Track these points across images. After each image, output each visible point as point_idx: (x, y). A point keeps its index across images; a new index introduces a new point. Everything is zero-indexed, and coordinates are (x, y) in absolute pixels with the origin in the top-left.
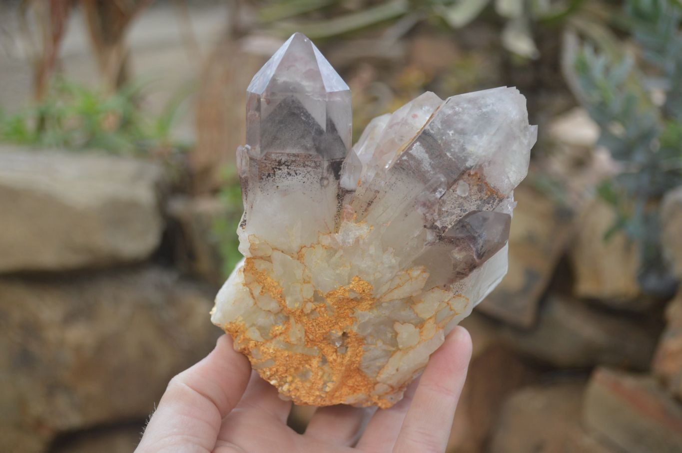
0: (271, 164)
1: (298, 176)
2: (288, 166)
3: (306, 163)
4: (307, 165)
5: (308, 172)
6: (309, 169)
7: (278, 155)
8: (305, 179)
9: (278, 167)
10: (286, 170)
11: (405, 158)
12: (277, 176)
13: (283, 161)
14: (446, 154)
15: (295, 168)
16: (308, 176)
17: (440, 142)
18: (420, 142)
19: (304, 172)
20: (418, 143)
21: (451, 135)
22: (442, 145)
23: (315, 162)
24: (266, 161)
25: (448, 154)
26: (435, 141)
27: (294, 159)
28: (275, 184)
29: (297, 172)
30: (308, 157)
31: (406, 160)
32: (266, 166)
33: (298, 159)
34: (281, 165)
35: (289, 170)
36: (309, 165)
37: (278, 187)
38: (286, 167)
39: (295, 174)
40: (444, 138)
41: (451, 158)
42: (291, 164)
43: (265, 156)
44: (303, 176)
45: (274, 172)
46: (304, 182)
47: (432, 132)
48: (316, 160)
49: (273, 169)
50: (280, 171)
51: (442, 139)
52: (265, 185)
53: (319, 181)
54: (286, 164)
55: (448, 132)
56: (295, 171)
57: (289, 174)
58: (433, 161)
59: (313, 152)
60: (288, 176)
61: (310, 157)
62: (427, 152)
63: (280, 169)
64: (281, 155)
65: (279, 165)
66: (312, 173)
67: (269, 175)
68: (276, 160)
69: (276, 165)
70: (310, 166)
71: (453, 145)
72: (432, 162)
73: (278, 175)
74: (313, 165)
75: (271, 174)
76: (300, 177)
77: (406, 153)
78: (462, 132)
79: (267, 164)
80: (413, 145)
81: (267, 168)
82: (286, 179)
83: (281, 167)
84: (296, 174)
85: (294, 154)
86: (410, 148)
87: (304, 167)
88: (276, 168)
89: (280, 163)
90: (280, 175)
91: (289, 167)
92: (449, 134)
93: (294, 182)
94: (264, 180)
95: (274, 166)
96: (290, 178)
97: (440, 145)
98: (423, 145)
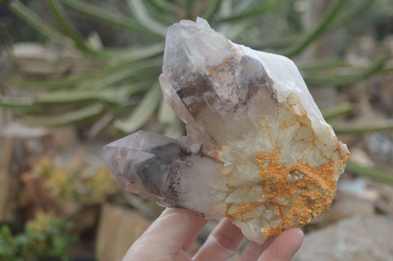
0: (169, 193)
1: (181, 179)
2: (173, 183)
3: (175, 172)
4: (176, 172)
5: (180, 172)
6: (179, 171)
7: (165, 187)
8: (184, 175)
9: (172, 189)
10: (175, 184)
11: (190, 109)
12: (178, 191)
13: (170, 185)
14: (194, 86)
15: (176, 179)
16: (183, 173)
17: (186, 86)
18: (183, 98)
19: (180, 175)
20: (184, 99)
21: (184, 78)
22: (188, 86)
23: (175, 167)
24: (167, 195)
25: (194, 84)
26: (185, 89)
27: (170, 178)
28: (182, 193)
29: (178, 178)
30: (171, 170)
31: (192, 110)
32: (170, 195)
33: (171, 176)
34: (172, 187)
35: (176, 183)
36: (176, 170)
37: (184, 192)
38: (174, 184)
39: (179, 180)
40: (184, 83)
41: (197, 84)
42: (173, 181)
43: (164, 194)
44: (182, 176)
45: (175, 192)
46: (186, 177)
47: (179, 89)
48: (174, 166)
49: (173, 192)
50: (175, 188)
51: (184, 85)
52: (181, 199)
53: (188, 168)
54: (172, 183)
55: (181, 79)
56: (177, 180)
57: (178, 184)
58: (196, 94)
59: (169, 166)
60: (179, 185)
61: (172, 169)
62: (190, 96)
63: (174, 188)
64: (165, 185)
65: (172, 188)
66: (182, 170)
67: (176, 195)
68: (168, 189)
69: (171, 190)
70: (177, 170)
71: (189, 80)
72: (197, 95)
73: (177, 190)
74: (177, 168)
75: (176, 194)
76: (182, 178)
77: (188, 108)
78: (184, 71)
79: (169, 194)
80: (184, 103)
81: (171, 195)
82: (181, 186)
83: (173, 187)
84: (180, 179)
85: (167, 178)
86: (185, 105)
87: (176, 174)
88: (173, 190)
89: (170, 187)
90: (177, 189)
91: (174, 182)
92: (183, 79)
93: (184, 182)
94: (178, 199)
95: (171, 191)
96: (181, 184)
98: (185, 97)
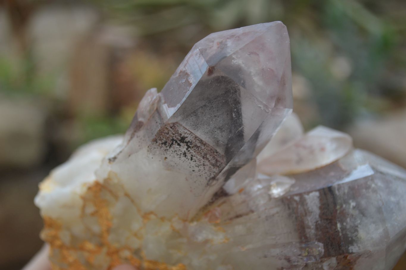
0: (173, 134)
1: (192, 162)
2: (189, 147)
3: (208, 156)
4: (207, 159)
5: (204, 165)
6: (207, 163)
7: (186, 131)
8: (196, 169)
9: (179, 142)
10: (185, 149)
11: (297, 198)
12: (172, 149)
13: (187, 140)
14: (336, 224)
15: (194, 153)
16: (202, 168)
17: (338, 207)
18: (320, 194)
19: (200, 163)
20: (317, 194)
21: (351, 207)
22: (338, 212)
23: (217, 161)
24: (171, 129)
25: (339, 225)
26: (335, 204)
27: (199, 145)
28: (165, 154)
29: (194, 158)
30: (214, 152)
31: (296, 201)
32: (168, 134)
33: (203, 147)
34: (183, 142)
35: (186, 151)
36: (210, 159)
37: (166, 158)
38: (186, 147)
39: (190, 158)
40: (344, 206)
41: (338, 231)
42: (193, 147)
43: (174, 124)
44: (197, 165)
45: (172, 144)
46: (194, 171)
47: (337, 192)
48: (219, 159)
49: (173, 140)
50: (178, 147)
51: (342, 206)
52: (154, 148)
53: (208, 178)
54: (189, 144)
55: (351, 201)
56: (192, 155)
57: (185, 154)
58: (321, 220)
59: (221, 151)
60: (182, 155)
61: (215, 154)
62: (320, 208)
63: (179, 145)
64: (189, 133)
65: (180, 141)
66: (207, 168)
67: (165, 143)
68: (181, 134)
69: (178, 139)
70: (209, 161)
71: (348, 220)
72: (319, 222)
73: (174, 148)
74: (213, 162)
75: (167, 144)
76: (193, 164)
77: (300, 195)
78: (363, 213)
79: (170, 133)
80: (311, 192)
81: (168, 136)
82: (179, 156)
83: (181, 144)
84: (192, 159)
85: (202, 140)
86: (308, 193)
87: (203, 158)
88: (176, 142)
89: (183, 139)
90: (176, 149)
91: (189, 149)
92: (350, 204)
93: (185, 164)
94: (158, 144)
95: (175, 138)
96: (183, 158)
97: (336, 210)
98: (321, 199)
